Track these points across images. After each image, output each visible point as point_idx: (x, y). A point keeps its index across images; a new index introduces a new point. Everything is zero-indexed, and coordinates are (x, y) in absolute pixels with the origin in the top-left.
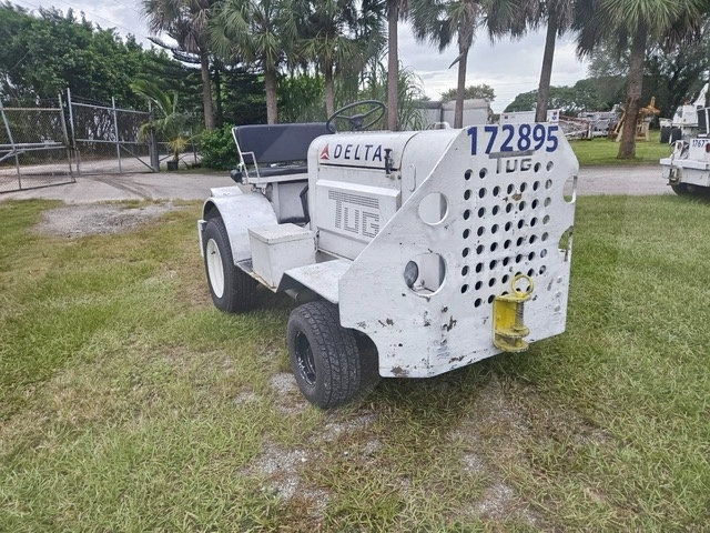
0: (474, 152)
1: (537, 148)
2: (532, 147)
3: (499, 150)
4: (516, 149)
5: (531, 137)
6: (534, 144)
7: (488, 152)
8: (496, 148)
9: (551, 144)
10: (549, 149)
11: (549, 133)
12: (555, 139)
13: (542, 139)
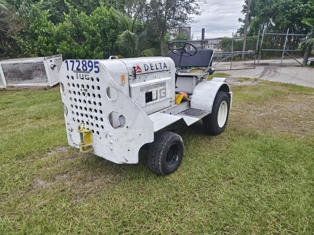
0: (68, 70)
1: (91, 70)
2: (88, 70)
3: (76, 70)
4: (82, 70)
5: (87, 65)
6: (89, 69)
7: (72, 70)
8: (75, 69)
9: (96, 69)
10: (96, 72)
11: (95, 64)
12: (97, 67)
13: (92, 66)
